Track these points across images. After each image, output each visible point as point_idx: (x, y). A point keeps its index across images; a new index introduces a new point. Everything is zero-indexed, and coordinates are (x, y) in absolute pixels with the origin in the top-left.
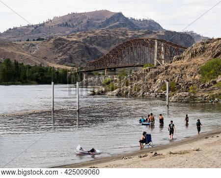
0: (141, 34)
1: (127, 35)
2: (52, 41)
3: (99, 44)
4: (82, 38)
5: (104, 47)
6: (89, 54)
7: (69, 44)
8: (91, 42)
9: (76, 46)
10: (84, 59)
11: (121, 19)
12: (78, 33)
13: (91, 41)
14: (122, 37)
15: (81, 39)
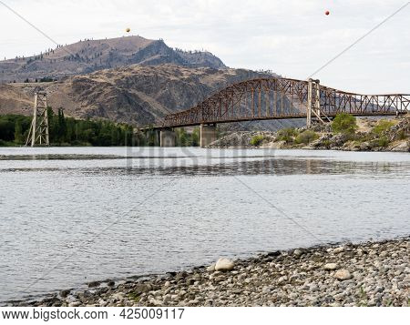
0: (200, 73)
1: (182, 74)
2: (69, 83)
3: (139, 89)
4: (113, 78)
5: (148, 92)
6: (129, 103)
7: (98, 87)
8: (128, 86)
9: (108, 90)
10: (121, 111)
11: (162, 50)
12: (105, 71)
13: (128, 83)
14: (175, 78)
15: (112, 81)
